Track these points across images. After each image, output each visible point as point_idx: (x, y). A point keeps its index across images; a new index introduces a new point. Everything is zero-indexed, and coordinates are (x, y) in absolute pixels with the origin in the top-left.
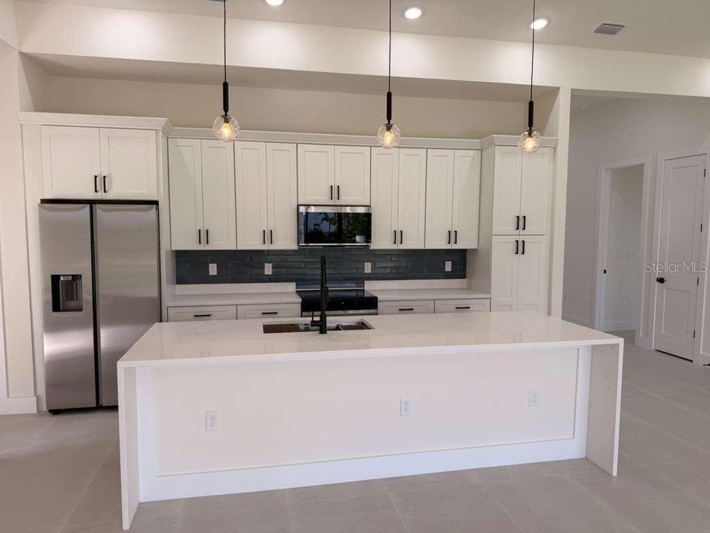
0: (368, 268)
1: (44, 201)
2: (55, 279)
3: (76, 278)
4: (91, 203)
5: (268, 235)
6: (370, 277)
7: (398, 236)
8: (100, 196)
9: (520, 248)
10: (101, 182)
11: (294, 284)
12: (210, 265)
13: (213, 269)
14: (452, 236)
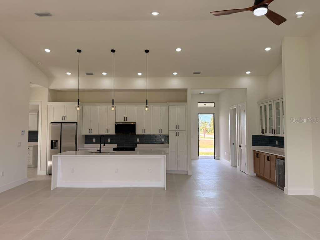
0: (138, 140)
1: (51, 123)
2: (52, 141)
3: (57, 141)
4: (61, 123)
5: (107, 131)
6: (139, 143)
7: (144, 131)
8: (64, 121)
9: (177, 134)
10: (64, 118)
11: (116, 144)
12: (94, 139)
13: (94, 140)
14: (160, 131)
